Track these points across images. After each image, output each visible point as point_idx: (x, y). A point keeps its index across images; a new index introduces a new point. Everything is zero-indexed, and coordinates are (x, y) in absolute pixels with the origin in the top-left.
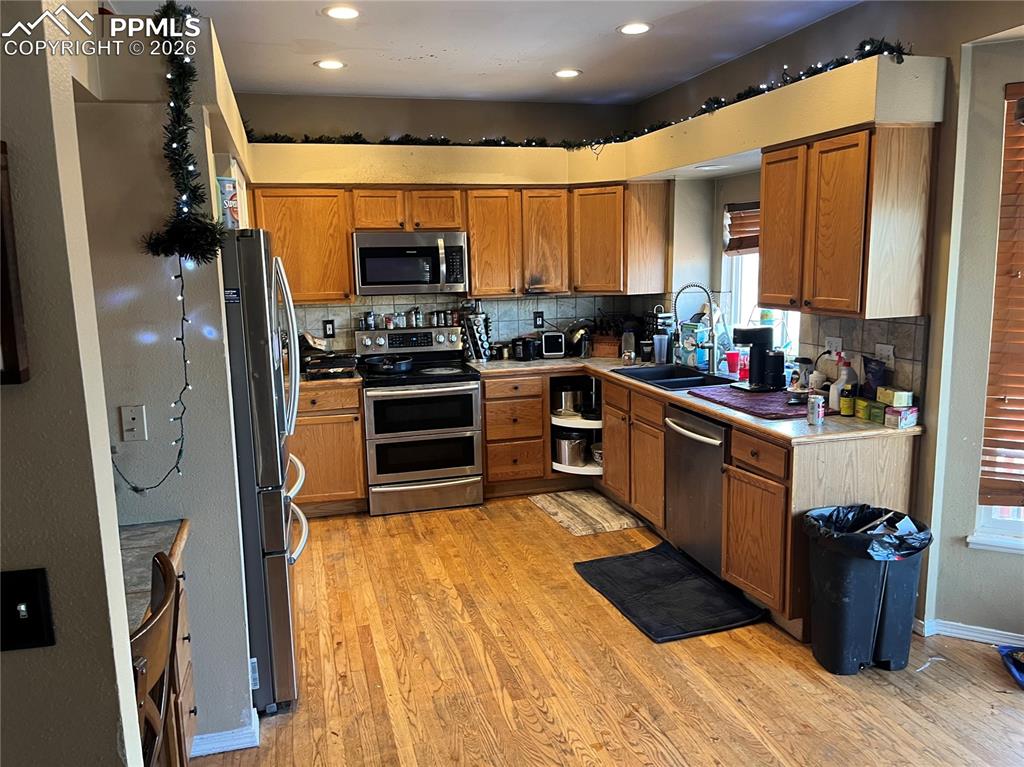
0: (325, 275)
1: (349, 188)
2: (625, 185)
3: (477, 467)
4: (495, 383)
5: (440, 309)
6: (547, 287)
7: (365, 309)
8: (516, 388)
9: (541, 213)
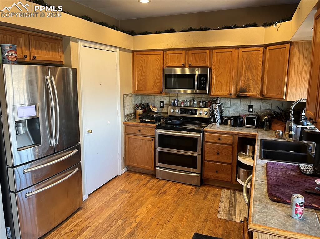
0: (155, 84)
1: (165, 50)
2: (291, 43)
3: (198, 169)
4: (210, 135)
5: (204, 100)
6: (248, 94)
7: (175, 98)
8: (219, 139)
9: (248, 59)
